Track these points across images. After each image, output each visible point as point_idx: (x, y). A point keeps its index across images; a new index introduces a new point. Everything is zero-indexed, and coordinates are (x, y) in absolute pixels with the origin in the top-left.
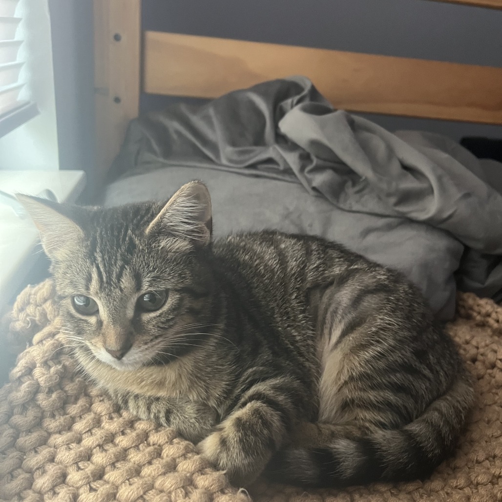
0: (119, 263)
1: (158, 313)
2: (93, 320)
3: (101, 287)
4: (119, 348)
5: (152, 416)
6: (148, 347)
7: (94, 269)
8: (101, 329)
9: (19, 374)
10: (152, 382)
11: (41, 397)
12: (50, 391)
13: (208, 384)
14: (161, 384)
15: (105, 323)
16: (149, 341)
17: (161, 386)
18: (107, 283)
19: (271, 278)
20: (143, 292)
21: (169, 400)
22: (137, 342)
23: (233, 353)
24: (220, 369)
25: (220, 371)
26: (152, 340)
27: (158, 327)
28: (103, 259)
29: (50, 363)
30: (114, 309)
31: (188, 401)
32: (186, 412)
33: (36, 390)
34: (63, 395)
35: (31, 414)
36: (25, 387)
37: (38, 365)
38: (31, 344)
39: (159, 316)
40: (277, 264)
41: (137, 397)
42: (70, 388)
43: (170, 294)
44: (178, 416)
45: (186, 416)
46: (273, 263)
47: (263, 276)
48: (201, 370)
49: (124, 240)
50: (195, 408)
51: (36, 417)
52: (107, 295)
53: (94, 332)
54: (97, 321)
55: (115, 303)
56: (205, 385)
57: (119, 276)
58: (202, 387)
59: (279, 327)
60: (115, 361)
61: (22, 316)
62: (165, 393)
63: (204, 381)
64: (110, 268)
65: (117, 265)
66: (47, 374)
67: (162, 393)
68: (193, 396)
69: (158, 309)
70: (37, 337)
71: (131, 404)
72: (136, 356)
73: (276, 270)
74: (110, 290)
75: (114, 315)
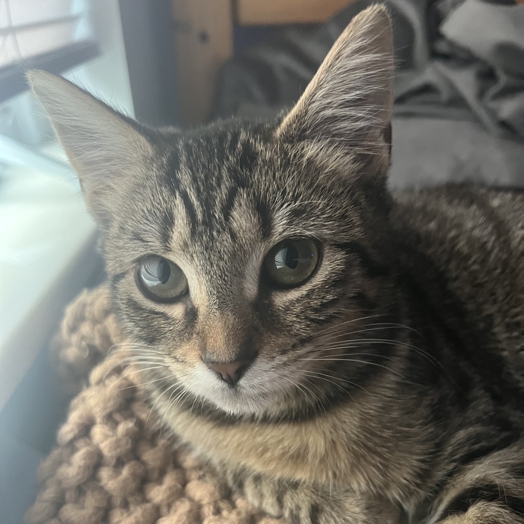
0: (226, 184)
1: (304, 290)
2: (177, 311)
3: (193, 233)
4: (233, 356)
5: (287, 514)
6: (289, 361)
7: (178, 201)
8: (193, 326)
9: (70, 436)
10: (283, 454)
11: (105, 474)
12: (119, 463)
13: (386, 460)
14: (299, 457)
15: (202, 310)
16: (290, 347)
17: (299, 461)
18: (204, 223)
19: (483, 261)
20: (276, 238)
21: (315, 488)
22: (267, 347)
23: (427, 401)
24: (407, 432)
25: (407, 436)
26: (294, 347)
27: (307, 318)
28: (195, 179)
29: (117, 417)
30: (221, 277)
31: (350, 491)
32: (347, 510)
33: (97, 462)
34: (140, 470)
35: (91, 502)
36: (79, 458)
37: (98, 420)
38: (88, 385)
39: (308, 296)
40: (491, 234)
41: (258, 479)
42: (151, 456)
43: (327, 251)
44: (332, 517)
45: (348, 518)
46: (484, 233)
47: (467, 257)
48: (372, 434)
49: (233, 146)
50: (363, 503)
51: (98, 509)
52: (207, 249)
53: (181, 334)
54: (186, 310)
55: (221, 264)
56: (381, 463)
57: (227, 210)
58: (375, 466)
59: (503, 350)
60: (223, 390)
61: (75, 338)
62: (308, 474)
63: (380, 455)
64: (208, 193)
65: (223, 187)
66: (112, 436)
67: (302, 475)
68: (359, 483)
69: (304, 282)
70: (96, 373)
71: (249, 489)
72: (266, 378)
73: (490, 245)
74: (212, 238)
75: (220, 290)
